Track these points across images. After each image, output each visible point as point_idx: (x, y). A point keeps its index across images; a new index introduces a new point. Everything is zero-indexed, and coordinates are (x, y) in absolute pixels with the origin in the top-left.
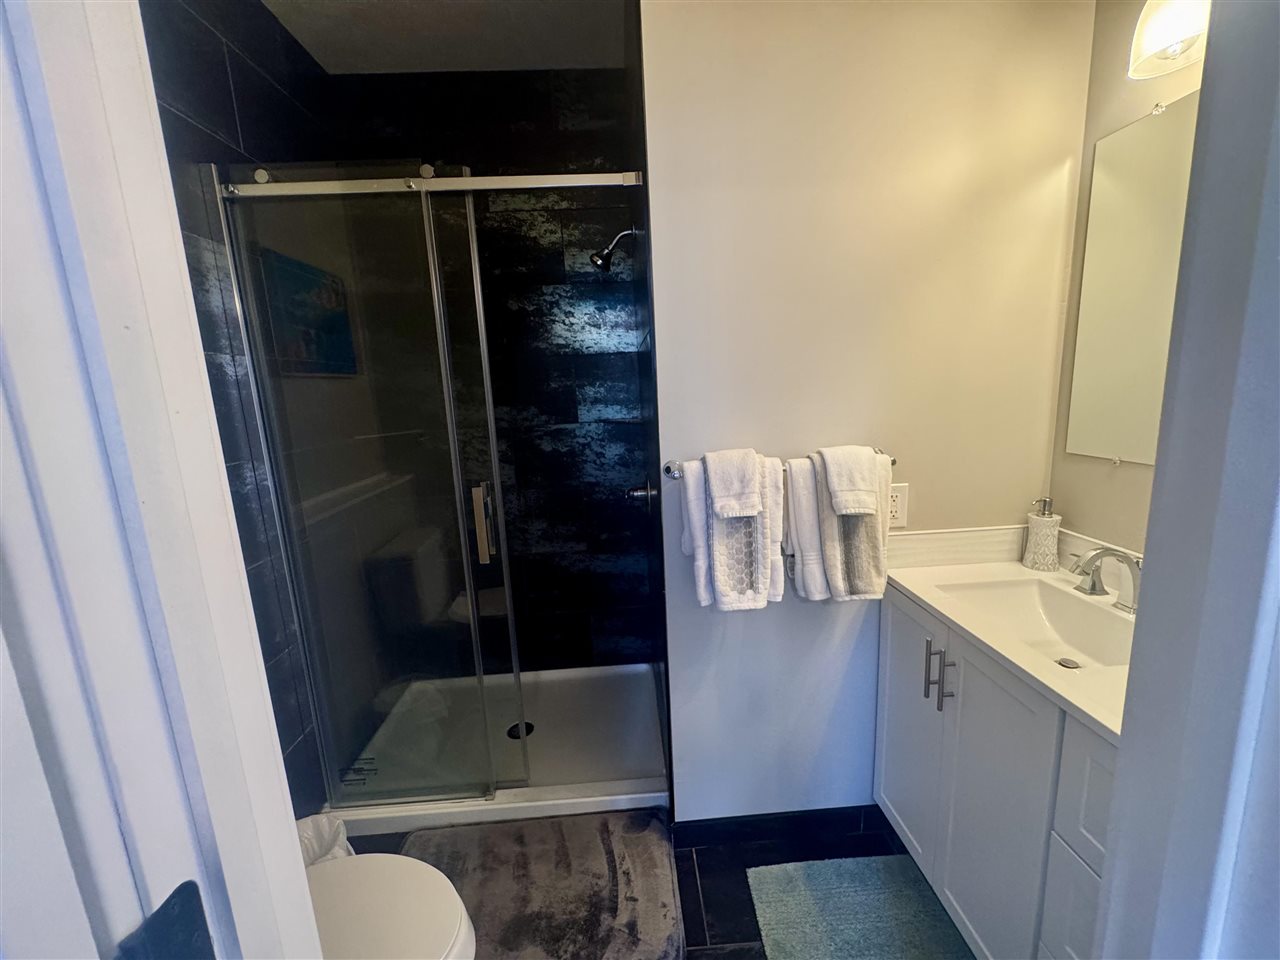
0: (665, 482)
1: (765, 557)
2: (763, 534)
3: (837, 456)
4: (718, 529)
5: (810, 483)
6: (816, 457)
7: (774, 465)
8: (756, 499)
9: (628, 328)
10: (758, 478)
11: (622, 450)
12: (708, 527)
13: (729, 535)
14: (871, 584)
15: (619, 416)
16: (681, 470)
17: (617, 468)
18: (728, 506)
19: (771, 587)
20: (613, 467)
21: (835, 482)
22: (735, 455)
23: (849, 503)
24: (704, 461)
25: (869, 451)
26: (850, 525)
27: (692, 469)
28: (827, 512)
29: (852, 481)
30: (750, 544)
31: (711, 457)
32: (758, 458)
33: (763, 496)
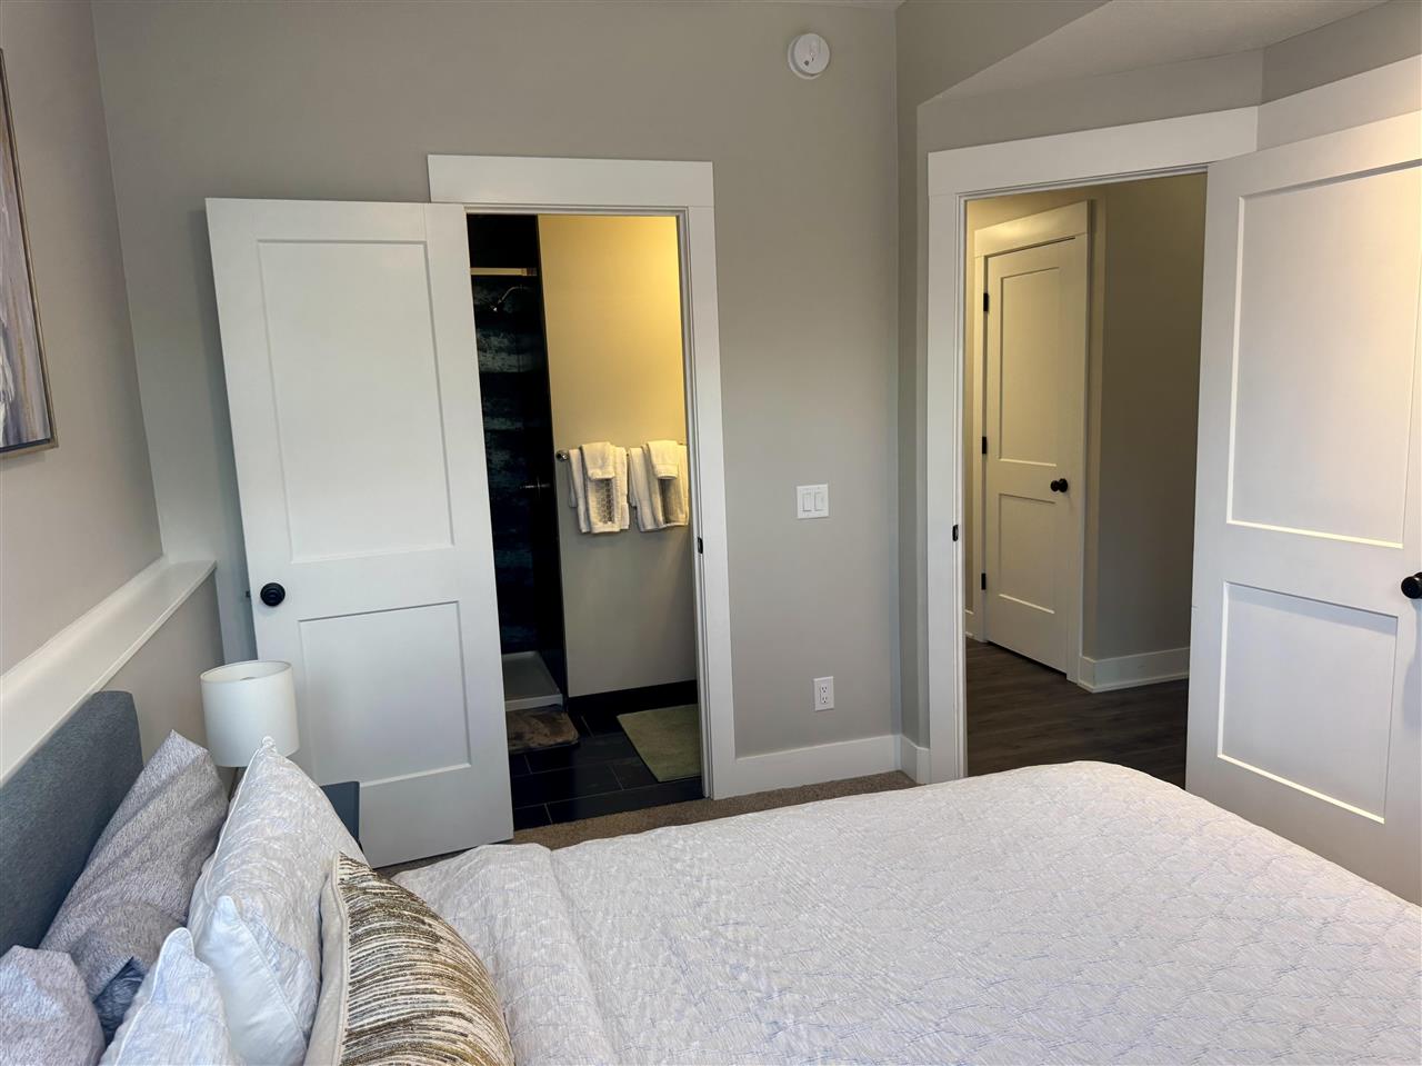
0: (558, 464)
1: (618, 503)
2: (617, 491)
3: (655, 446)
4: (590, 487)
5: (642, 462)
6: (645, 446)
7: (621, 451)
8: (611, 469)
9: (510, 352)
10: (611, 458)
11: (507, 457)
12: (585, 486)
13: (597, 491)
14: (677, 517)
15: (504, 427)
16: (568, 456)
17: (504, 472)
18: (596, 473)
19: (621, 522)
20: (499, 472)
21: (655, 460)
22: (599, 445)
23: (664, 470)
24: (581, 449)
25: (675, 443)
26: (665, 485)
27: (574, 453)
28: (652, 477)
29: (663, 459)
30: (609, 496)
31: (585, 447)
32: (612, 447)
33: (615, 468)
